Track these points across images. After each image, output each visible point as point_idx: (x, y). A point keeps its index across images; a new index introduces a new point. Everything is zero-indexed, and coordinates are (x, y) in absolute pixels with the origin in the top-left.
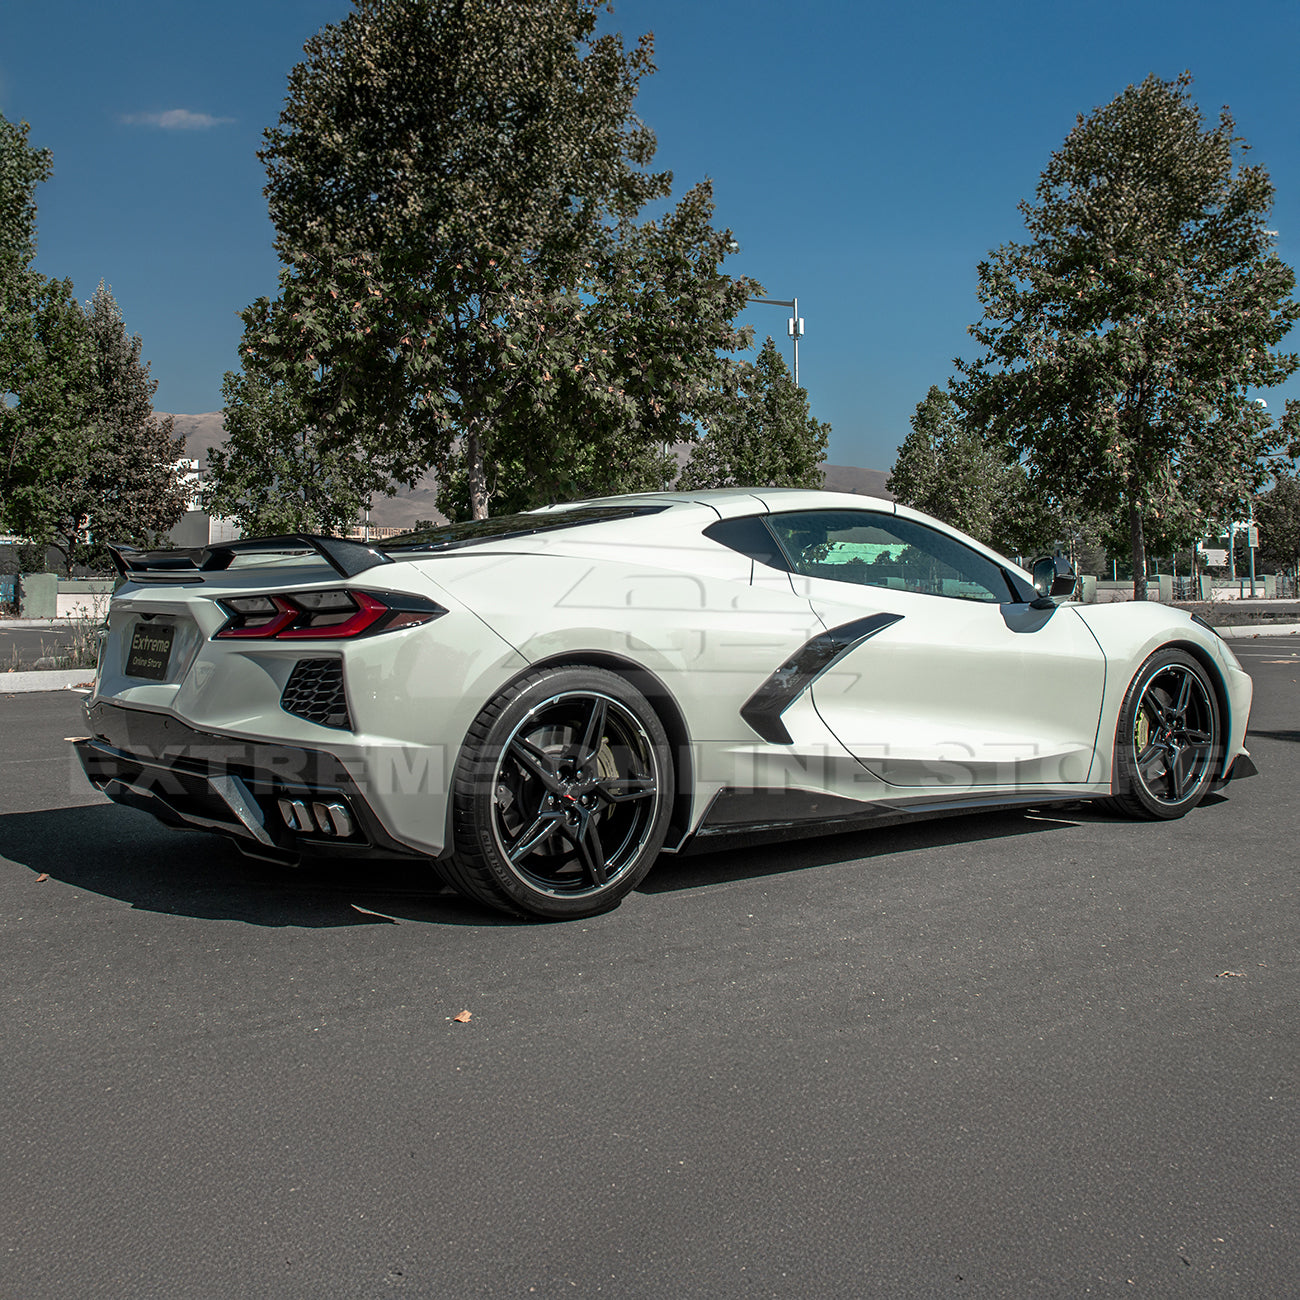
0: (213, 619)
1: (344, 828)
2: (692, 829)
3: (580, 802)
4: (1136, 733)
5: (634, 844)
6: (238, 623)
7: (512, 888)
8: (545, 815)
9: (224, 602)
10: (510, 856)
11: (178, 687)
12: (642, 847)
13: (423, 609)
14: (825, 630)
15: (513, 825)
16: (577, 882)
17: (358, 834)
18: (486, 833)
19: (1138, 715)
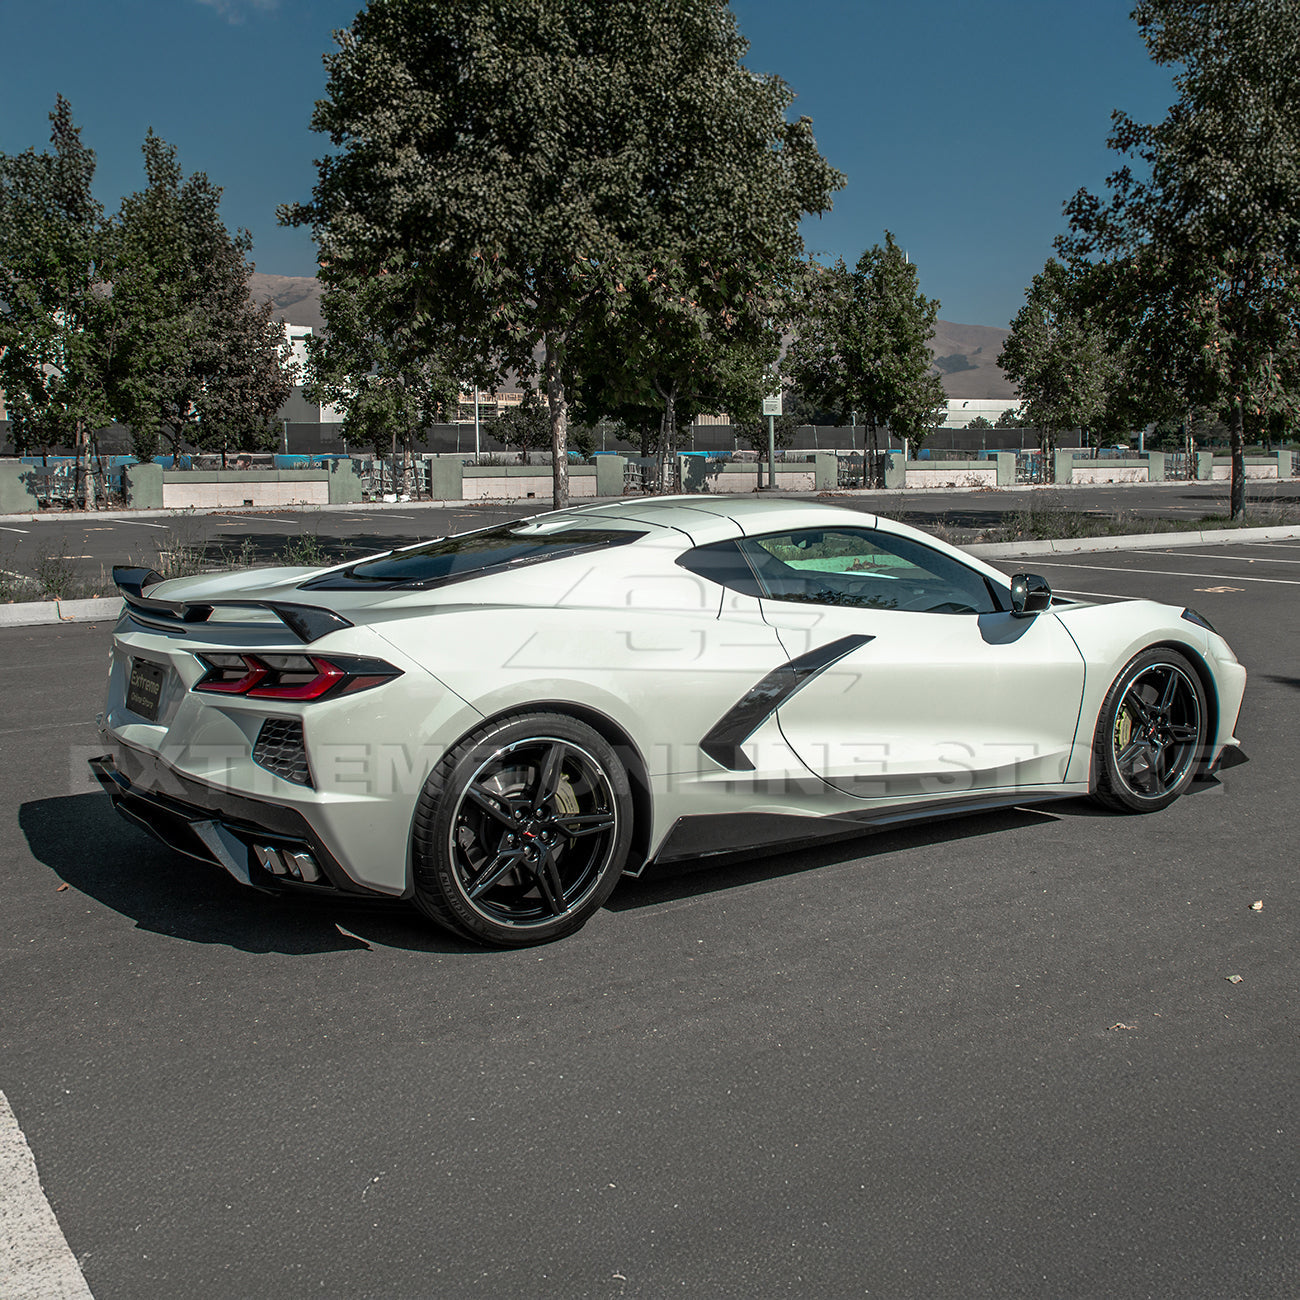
0: (194, 672)
1: (310, 874)
2: (650, 857)
3: (541, 839)
4: (1118, 731)
5: (593, 874)
6: (215, 677)
7: (471, 922)
8: (506, 853)
9: (202, 656)
10: (469, 894)
11: (165, 730)
12: (600, 876)
13: (380, 672)
14: (788, 661)
15: (475, 858)
16: (537, 911)
17: (323, 879)
18: (445, 875)
19: (1120, 714)
